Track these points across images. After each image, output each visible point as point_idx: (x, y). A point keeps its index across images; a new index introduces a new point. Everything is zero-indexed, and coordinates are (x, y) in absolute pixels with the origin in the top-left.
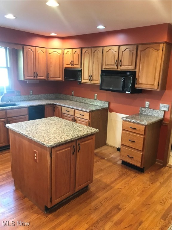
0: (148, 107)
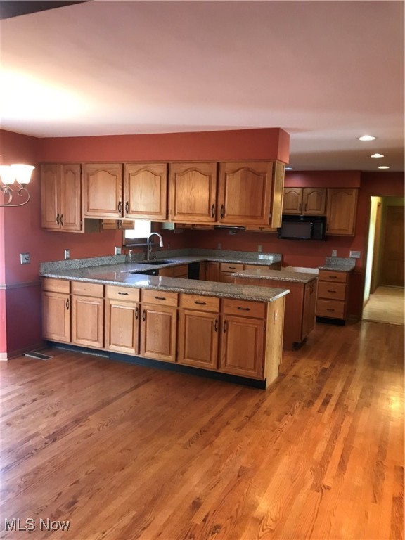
0: (336, 255)
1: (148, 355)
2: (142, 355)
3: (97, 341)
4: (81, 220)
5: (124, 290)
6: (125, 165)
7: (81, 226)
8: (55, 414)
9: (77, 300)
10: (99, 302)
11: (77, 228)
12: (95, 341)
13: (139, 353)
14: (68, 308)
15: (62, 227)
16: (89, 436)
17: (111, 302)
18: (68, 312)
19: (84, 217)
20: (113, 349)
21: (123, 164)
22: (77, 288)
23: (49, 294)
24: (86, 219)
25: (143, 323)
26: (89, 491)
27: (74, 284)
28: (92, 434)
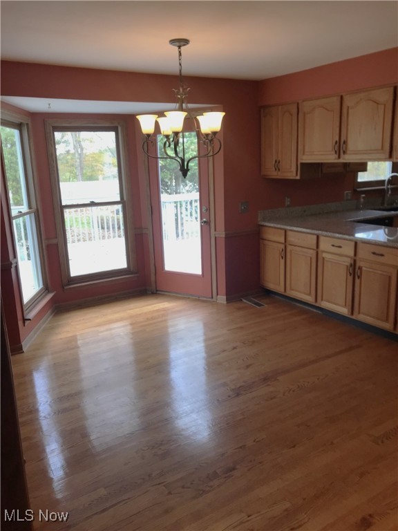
1: (361, 317)
2: (356, 317)
3: (310, 294)
4: (297, 165)
5: (337, 242)
6: (344, 97)
7: (297, 171)
8: (248, 367)
9: (291, 251)
10: (312, 253)
11: (292, 173)
12: (307, 294)
13: (352, 314)
14: (282, 258)
15: (279, 173)
16: (272, 399)
17: (325, 255)
18: (282, 261)
19: (299, 161)
20: (325, 305)
21: (342, 97)
22: (292, 238)
23: (266, 242)
24: (302, 164)
25: (357, 281)
26: (251, 461)
27: (289, 233)
28: (275, 397)
